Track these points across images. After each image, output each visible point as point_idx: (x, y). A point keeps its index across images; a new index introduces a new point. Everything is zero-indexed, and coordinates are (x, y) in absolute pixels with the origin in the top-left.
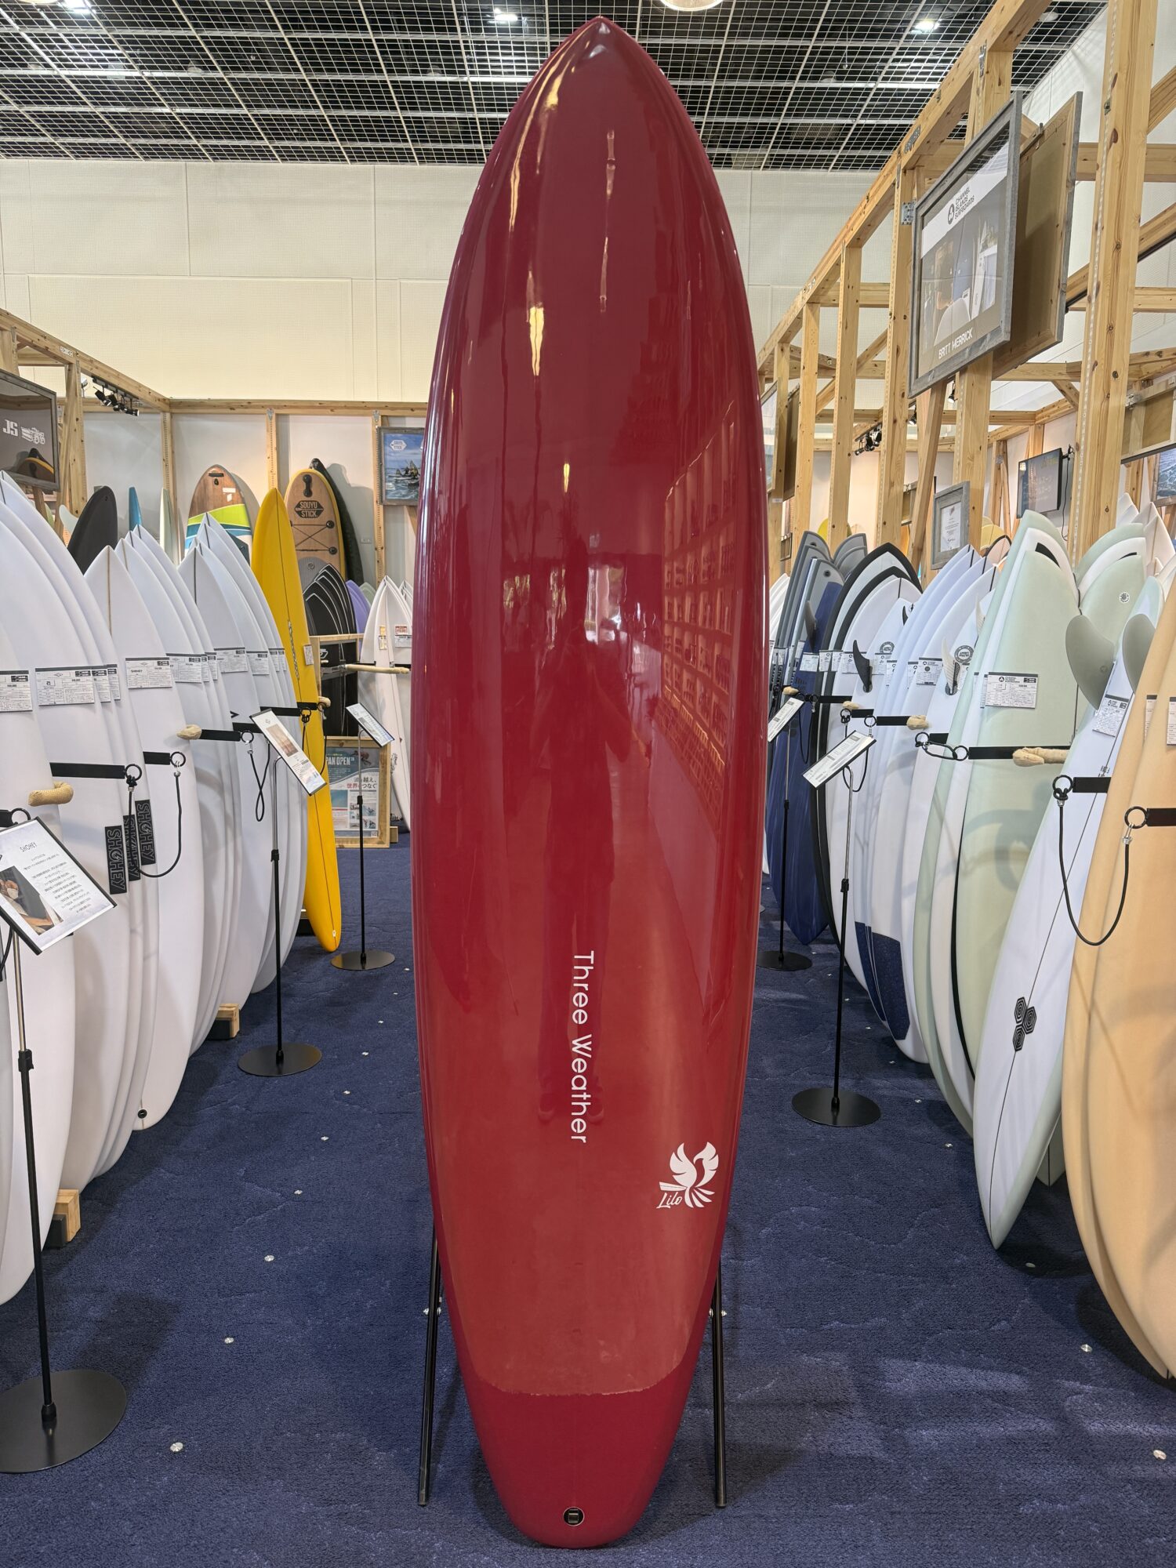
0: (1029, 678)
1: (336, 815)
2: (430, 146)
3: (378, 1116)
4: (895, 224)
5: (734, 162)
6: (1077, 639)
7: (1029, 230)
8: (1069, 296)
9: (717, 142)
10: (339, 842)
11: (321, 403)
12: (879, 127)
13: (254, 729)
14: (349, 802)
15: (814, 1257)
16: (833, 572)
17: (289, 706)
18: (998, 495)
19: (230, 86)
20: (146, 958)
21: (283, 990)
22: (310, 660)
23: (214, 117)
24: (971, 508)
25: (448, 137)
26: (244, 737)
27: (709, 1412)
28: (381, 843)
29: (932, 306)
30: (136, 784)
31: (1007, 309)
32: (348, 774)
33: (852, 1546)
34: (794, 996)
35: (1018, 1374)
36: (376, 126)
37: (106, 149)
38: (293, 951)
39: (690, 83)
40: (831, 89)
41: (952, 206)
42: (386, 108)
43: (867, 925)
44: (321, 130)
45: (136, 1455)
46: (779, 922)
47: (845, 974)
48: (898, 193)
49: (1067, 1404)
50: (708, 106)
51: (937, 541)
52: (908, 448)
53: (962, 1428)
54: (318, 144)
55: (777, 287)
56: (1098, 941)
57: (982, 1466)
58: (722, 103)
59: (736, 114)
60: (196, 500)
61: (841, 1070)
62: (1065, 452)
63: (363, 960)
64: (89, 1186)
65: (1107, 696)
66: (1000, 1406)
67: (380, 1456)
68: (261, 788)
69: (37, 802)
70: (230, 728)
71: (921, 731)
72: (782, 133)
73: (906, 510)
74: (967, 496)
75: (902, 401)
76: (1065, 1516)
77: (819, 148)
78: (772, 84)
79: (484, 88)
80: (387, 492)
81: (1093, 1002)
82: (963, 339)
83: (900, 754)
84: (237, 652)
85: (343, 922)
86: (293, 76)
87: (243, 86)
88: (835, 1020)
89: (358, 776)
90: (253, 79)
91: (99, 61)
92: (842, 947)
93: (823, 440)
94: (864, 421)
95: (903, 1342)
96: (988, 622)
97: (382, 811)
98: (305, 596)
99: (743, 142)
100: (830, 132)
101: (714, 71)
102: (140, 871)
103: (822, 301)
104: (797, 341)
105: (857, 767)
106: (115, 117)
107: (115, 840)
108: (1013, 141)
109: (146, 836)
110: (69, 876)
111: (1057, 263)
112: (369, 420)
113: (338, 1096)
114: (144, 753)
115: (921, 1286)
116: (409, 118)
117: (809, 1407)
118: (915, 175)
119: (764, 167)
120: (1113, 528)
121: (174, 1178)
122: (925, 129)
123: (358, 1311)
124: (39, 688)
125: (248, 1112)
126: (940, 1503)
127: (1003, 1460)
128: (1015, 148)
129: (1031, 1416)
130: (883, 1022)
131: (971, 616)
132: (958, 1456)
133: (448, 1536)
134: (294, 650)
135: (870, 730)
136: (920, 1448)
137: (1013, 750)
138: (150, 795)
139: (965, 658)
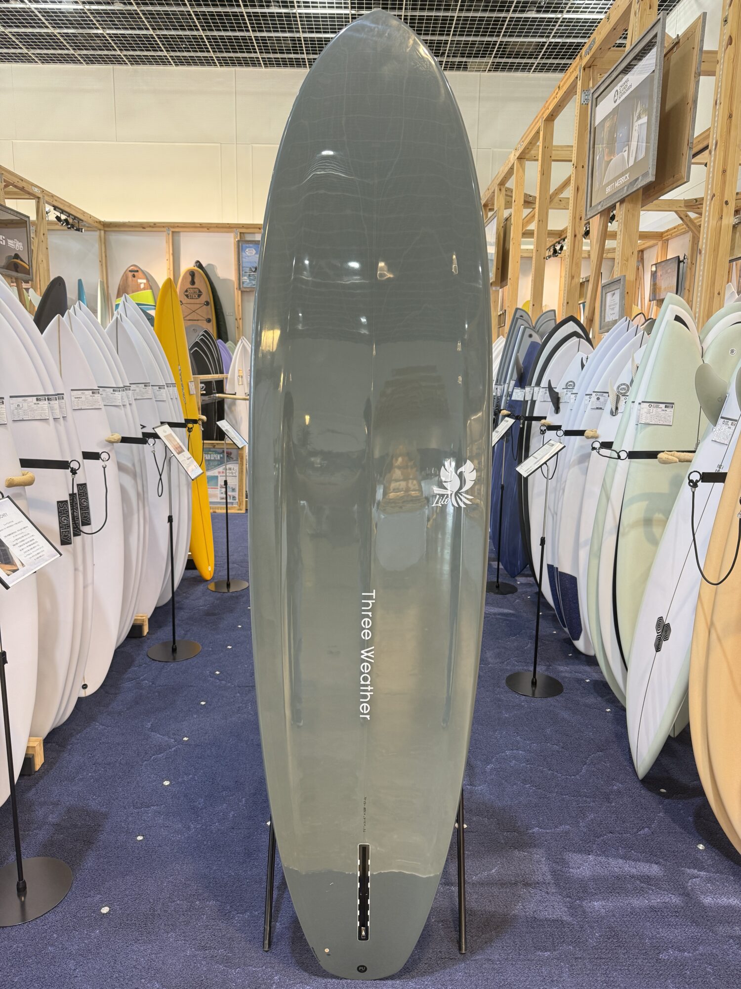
0: (669, 405)
1: (211, 491)
2: (272, 56)
3: (237, 688)
4: (577, 104)
5: (469, 67)
6: (702, 378)
7: (668, 107)
8: (695, 150)
9: (458, 53)
10: (213, 509)
11: (201, 224)
12: (564, 44)
13: (155, 436)
14: (219, 483)
15: (522, 785)
16: (535, 336)
17: (179, 422)
18: (638, 285)
19: (141, 15)
20: (85, 587)
21: (176, 605)
22: (193, 391)
23: (131, 36)
24: (626, 293)
25: (283, 50)
26: (149, 442)
27: (455, 889)
28: (241, 510)
29: (602, 158)
30: (76, 474)
31: (653, 160)
32: (218, 465)
33: (550, 980)
34: (506, 611)
35: (657, 864)
36: (243, 43)
37: (61, 57)
38: (183, 580)
39: (441, 14)
40: (533, 18)
41: (617, 91)
42: (243, 31)
43: (555, 566)
44: (201, 45)
45: (79, 915)
46: (496, 563)
47: (541, 600)
48: (579, 83)
49: (689, 884)
50: (452, 30)
51: (603, 314)
52: (583, 255)
53: (621, 901)
54: (199, 54)
55: (497, 149)
56: (717, 583)
57: (634, 926)
58: (461, 28)
59: (470, 35)
60: (121, 287)
61: (538, 660)
62: (681, 259)
63: (228, 585)
64: (49, 734)
65: (722, 418)
66: (645, 886)
67: (239, 917)
68: (161, 475)
69: (11, 485)
70: (140, 436)
71: (595, 440)
72: (501, 48)
73: (582, 294)
74: (624, 285)
75: (580, 223)
76: (689, 961)
77: (524, 58)
78: (495, 15)
79: (306, 17)
80: (243, 282)
81: (712, 623)
82: (622, 180)
83: (580, 454)
84: (145, 386)
85: (215, 561)
86: (182, 9)
87: (150, 15)
88: (535, 627)
89: (224, 467)
90: (156, 11)
92: (539, 586)
93: (527, 249)
94: (554, 237)
95: (581, 842)
97: (240, 490)
98: (190, 350)
99: (475, 54)
100: (532, 47)
101: (457, 5)
102: (81, 531)
103: (527, 157)
104: (511, 184)
105: (551, 464)
106: (67, 36)
107: (64, 510)
108: (659, 46)
109: (85, 507)
110: (29, 536)
111: (687, 129)
112: (232, 235)
113: (212, 675)
114: (83, 452)
115: (592, 804)
116: (258, 37)
117: (520, 885)
118: (591, 70)
119: (489, 70)
120: (723, 307)
121: (105, 729)
122: (596, 43)
123: (224, 819)
124: (12, 409)
125: (154, 685)
126: (607, 952)
127: (648, 923)
128: (661, 51)
129: (666, 893)
130: (565, 629)
131: (628, 364)
132: (619, 920)
133: (283, 972)
134: (182, 384)
135: (561, 439)
136: (593, 914)
137: (658, 453)
138: (86, 480)
139: (624, 391)
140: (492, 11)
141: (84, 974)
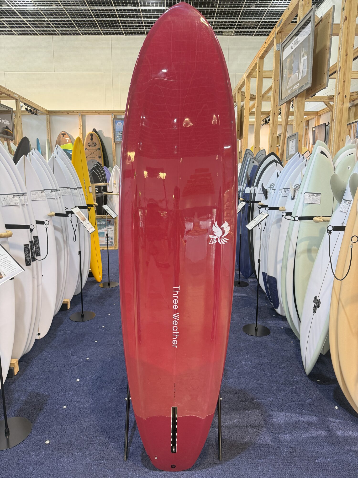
0: (318, 194)
1: (100, 239)
2: (129, 30)
3: (113, 334)
4: (274, 50)
5: (223, 34)
6: (334, 182)
7: (317, 51)
8: (330, 74)
9: (218, 27)
10: (101, 248)
11: (95, 111)
12: (269, 22)
13: (72, 213)
14: (104, 235)
15: (250, 378)
16: (255, 162)
17: (84, 206)
18: (306, 138)
19: (66, 11)
20: (38, 286)
21: (84, 295)
22: (91, 191)
23: (61, 21)
24: (299, 140)
25: (134, 27)
26: (69, 216)
27: (217, 429)
28: (116, 248)
29: (286, 76)
30: (33, 231)
31: (310, 76)
32: (104, 227)
33: (262, 473)
34: (243, 295)
35: (315, 416)
36: (111, 24)
37: (28, 32)
38: (87, 282)
39: (210, 8)
40: (254, 10)
41: (293, 44)
42: (114, 18)
43: (266, 273)
44: (94, 25)
45: (35, 445)
46: (239, 272)
47: (259, 289)
48: (275, 40)
49: (331, 426)
50: (215, 16)
51: (288, 151)
52: (278, 123)
53: (297, 434)
54: (94, 29)
55: (237, 73)
56: (341, 279)
57: (304, 447)
58: (219, 15)
59: (224, 18)
60: (57, 142)
61: (258, 318)
62: (327, 124)
63: (109, 284)
64: (21, 358)
65: (344, 200)
66: (309, 427)
67: (112, 444)
68: (75, 232)
69: (1, 237)
70: (65, 213)
71: (283, 211)
72: (239, 24)
73: (278, 142)
74: (297, 137)
75: (276, 107)
76: (330, 463)
77: (250, 29)
78: (235, 8)
79: (145, 11)
80: (116, 139)
81: (340, 299)
82: (296, 86)
83: (276, 219)
84: (67, 189)
85: (103, 273)
86: (85, 8)
87: (70, 11)
88: (256, 302)
89: (107, 227)
90: (73, 9)
91: (24, 3)
92: (258, 280)
93: (251, 121)
94: (264, 115)
95: (278, 406)
96: (305, 176)
97: (115, 238)
98: (90, 171)
99: (226, 27)
100: (253, 24)
101: (217, 4)
102: (36, 259)
103: (251, 76)
104: (243, 89)
105: (263, 223)
106: (30, 22)
107: (27, 249)
108: (312, 22)
109: (37, 247)
110: (9, 261)
111: (327, 61)
112: (110, 116)
113: (101, 328)
114: (36, 221)
115: (284, 388)
116: (122, 21)
117: (249, 427)
118: (281, 34)
119: (233, 35)
120: (345, 146)
121: (49, 354)
122: (283, 21)
123: (106, 397)
124: (1, 200)
125: (72, 333)
126: (290, 459)
127: (311, 445)
128: (313, 24)
129: (319, 430)
130: (271, 303)
131: (299, 175)
132: (296, 443)
133: (133, 471)
134: (85, 188)
135: (267, 212)
136: (284, 441)
137: (313, 217)
138: (38, 235)
139: (297, 188)
140: (234, 6)
141: (37, 473)
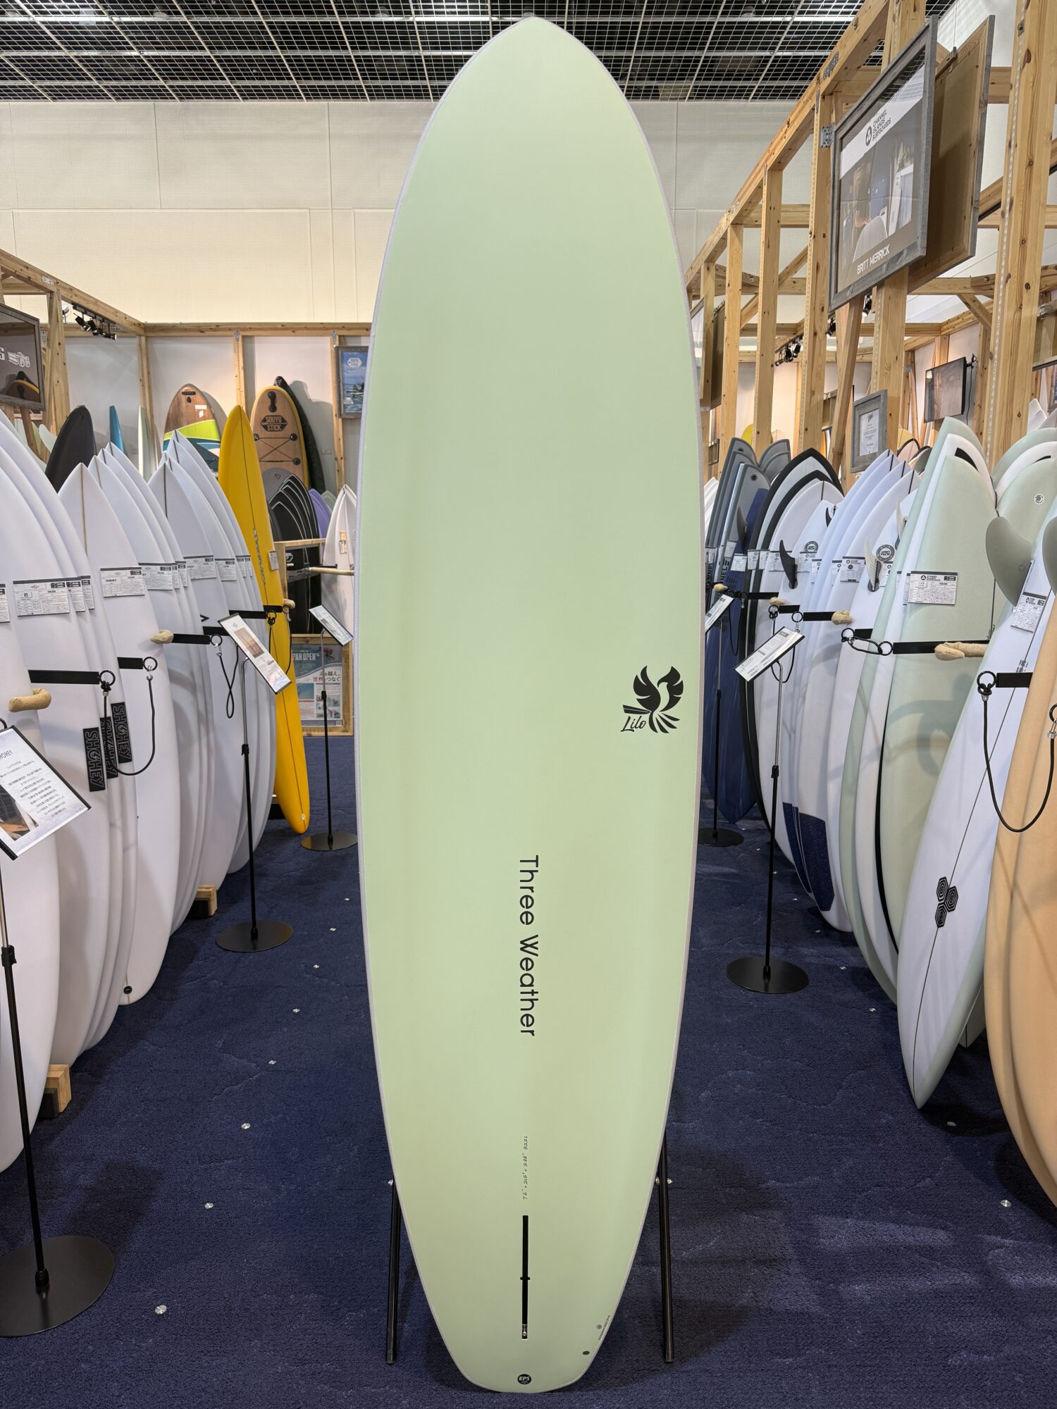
0: (950, 576)
1: (303, 705)
2: (380, 83)
3: (345, 988)
4: (814, 147)
5: (661, 93)
6: (997, 540)
7: (944, 148)
8: (982, 210)
9: (645, 75)
10: (307, 731)
11: (283, 325)
12: (796, 59)
13: (222, 632)
14: (314, 694)
15: (750, 1119)
16: (760, 476)
17: (256, 610)
18: (907, 402)
19: (193, 29)
20: (125, 849)
21: (257, 871)
22: (276, 564)
23: (179, 59)
24: (889, 413)
25: (396, 74)
26: (213, 641)
27: (657, 1270)
28: (347, 731)
29: (851, 223)
30: (110, 689)
31: (923, 226)
32: (314, 668)
33: (792, 1399)
34: (726, 870)
35: (943, 1229)
36: (329, 65)
37: (80, 91)
38: (266, 833)
39: (620, 19)
40: (750, 23)
41: (870, 128)
42: (338, 48)
43: (795, 805)
44: (279, 70)
45: (124, 1318)
46: (712, 801)
47: (775, 852)
48: (817, 117)
49: (990, 1257)
50: (637, 41)
51: (856, 445)
52: (828, 359)
53: (893, 1283)
54: (276, 83)
55: (702, 211)
56: (1020, 828)
57: (912, 1320)
58: (649, 38)
59: (662, 49)
60: (170, 416)
61: (772, 940)
62: (969, 361)
63: (330, 841)
64: (78, 1060)
65: (1025, 594)
66: (927, 1261)
67: (350, 1316)
68: (230, 688)
69: (17, 708)
70: (200, 632)
71: (846, 626)
72: (706, 66)
73: (826, 417)
74: (885, 404)
75: (821, 315)
76: (991, 1368)
77: (740, 80)
78: (697, 19)
79: (428, 28)
80: (345, 406)
81: (1015, 882)
82: (880, 254)
83: (825, 647)
84: (206, 560)
85: (311, 806)
86: (251, 19)
87: (206, 29)
88: (767, 892)
89: (321, 671)
90: (215, 23)
92: (772, 831)
93: (745, 352)
94: (783, 334)
95: (835, 1200)
96: (910, 522)
97: (346, 703)
98: (270, 505)
99: (669, 75)
100: (750, 64)
101: (642, 7)
102: (118, 770)
103: (745, 222)
104: (723, 260)
105: (786, 662)
106: (87, 61)
107: (93, 741)
108: (929, 63)
109: (123, 735)
110: (44, 782)
111: (971, 181)
112: (328, 340)
113: (308, 970)
114: (119, 658)
115: (851, 1145)
116: (359, 56)
117: (749, 1264)
118: (833, 101)
119: (689, 98)
120: (1025, 434)
121: (157, 1050)
122: (843, 55)
123: (328, 1176)
124: (17, 599)
125: (226, 986)
126: (873, 1356)
127: (931, 1314)
128: (930, 72)
129: (956, 1270)
130: (809, 894)
131: (892, 517)
132: (890, 1310)
133: (415, 1394)
134: (259, 556)
135: (797, 626)
136: (854, 1303)
137: (934, 644)
138: (124, 698)
139: (887, 556)
140: (693, 14)
141: (132, 1401)
